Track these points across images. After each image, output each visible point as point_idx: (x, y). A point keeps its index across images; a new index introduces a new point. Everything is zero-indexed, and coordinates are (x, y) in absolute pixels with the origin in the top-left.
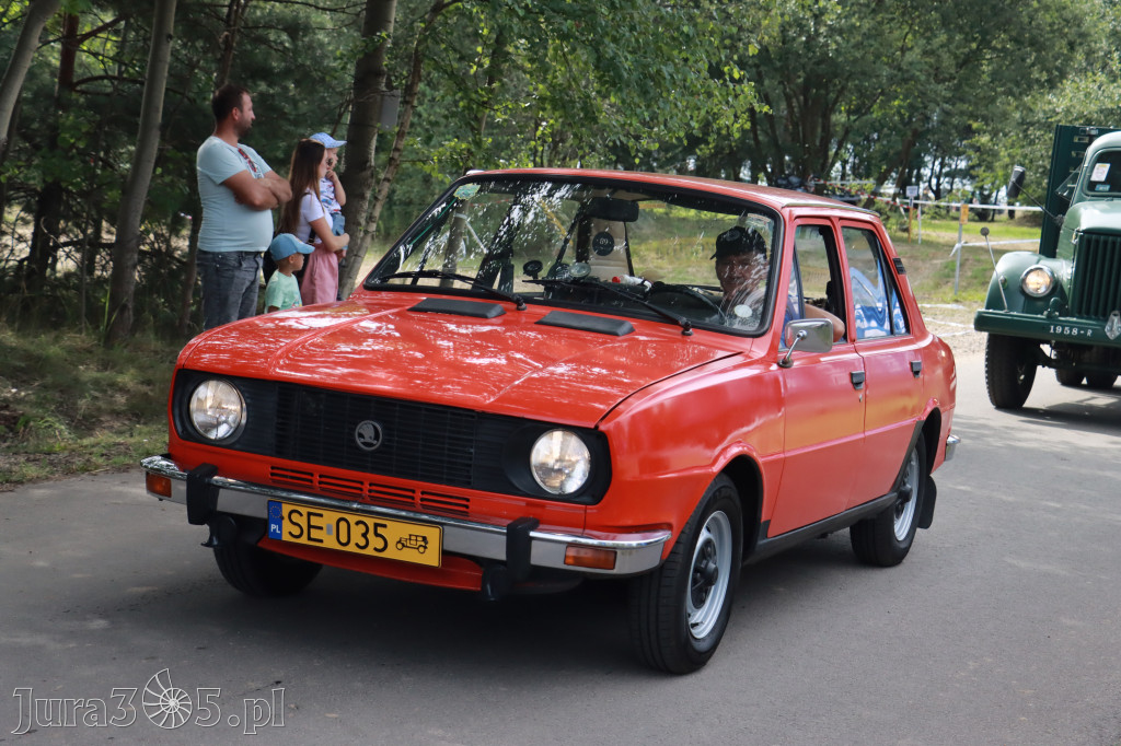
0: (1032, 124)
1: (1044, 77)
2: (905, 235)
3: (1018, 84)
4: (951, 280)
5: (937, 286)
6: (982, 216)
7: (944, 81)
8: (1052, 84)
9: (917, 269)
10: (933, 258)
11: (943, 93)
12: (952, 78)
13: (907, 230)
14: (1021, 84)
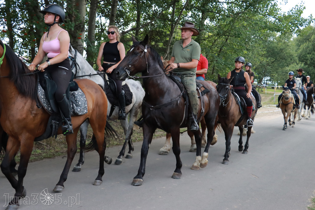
0: (283, 72)
1: (287, 65)
2: (262, 92)
3: (282, 66)
4: (273, 100)
5: (271, 101)
6: (273, 88)
7: (270, 66)
8: (288, 66)
9: (267, 99)
10: (269, 97)
11: (270, 68)
12: (271, 65)
13: (263, 91)
14: (283, 66)
